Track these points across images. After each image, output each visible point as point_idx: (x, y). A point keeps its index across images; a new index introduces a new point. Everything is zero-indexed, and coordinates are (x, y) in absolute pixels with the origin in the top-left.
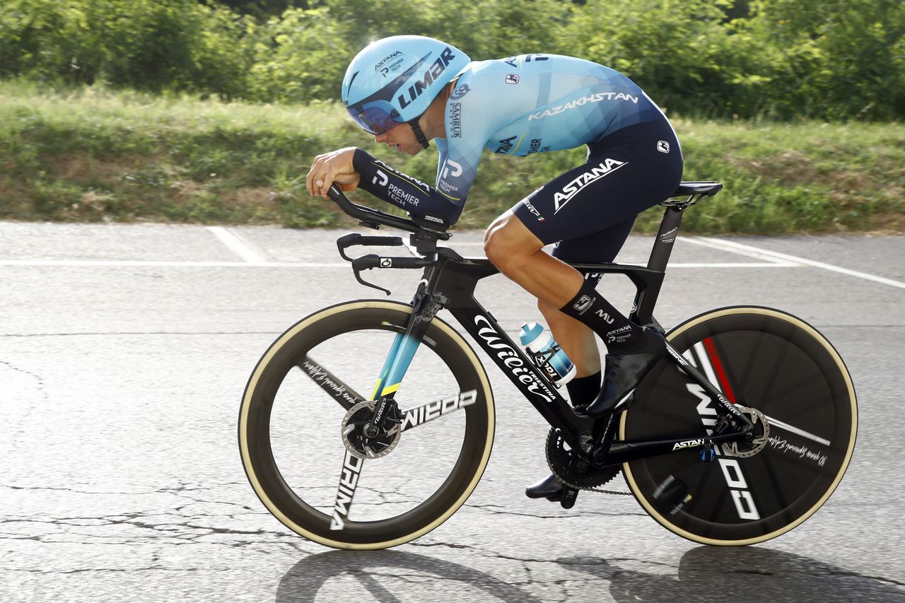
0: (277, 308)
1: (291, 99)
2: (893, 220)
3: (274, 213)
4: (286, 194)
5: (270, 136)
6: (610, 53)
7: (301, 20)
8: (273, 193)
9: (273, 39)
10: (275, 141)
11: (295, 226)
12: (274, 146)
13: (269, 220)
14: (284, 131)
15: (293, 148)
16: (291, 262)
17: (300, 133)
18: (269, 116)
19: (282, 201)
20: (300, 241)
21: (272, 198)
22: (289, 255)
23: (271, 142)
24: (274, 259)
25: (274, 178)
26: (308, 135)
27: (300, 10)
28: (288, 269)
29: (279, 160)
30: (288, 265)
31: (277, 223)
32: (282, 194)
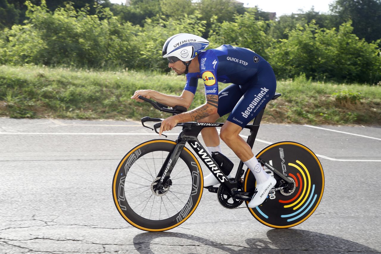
0: (5, 151)
1: (16, 64)
2: (265, 118)
3: (5, 112)
4: (11, 103)
5: (4, 79)
6: (156, 48)
7: (20, 30)
8: (5, 103)
9: (8, 38)
10: (7, 81)
11: (16, 118)
12: (6, 84)
13: (4, 115)
14: (11, 76)
15: (15, 83)
16: (13, 132)
17: (19, 77)
18: (4, 70)
19: (10, 107)
20: (17, 123)
21: (5, 105)
22: (12, 129)
23: (5, 81)
24: (5, 131)
25: (6, 97)
26: (22, 78)
27: (20, 26)
28: (11, 135)
29: (8, 89)
30: (11, 133)
31: (7, 116)
32: (10, 104)
